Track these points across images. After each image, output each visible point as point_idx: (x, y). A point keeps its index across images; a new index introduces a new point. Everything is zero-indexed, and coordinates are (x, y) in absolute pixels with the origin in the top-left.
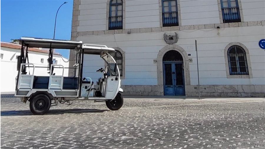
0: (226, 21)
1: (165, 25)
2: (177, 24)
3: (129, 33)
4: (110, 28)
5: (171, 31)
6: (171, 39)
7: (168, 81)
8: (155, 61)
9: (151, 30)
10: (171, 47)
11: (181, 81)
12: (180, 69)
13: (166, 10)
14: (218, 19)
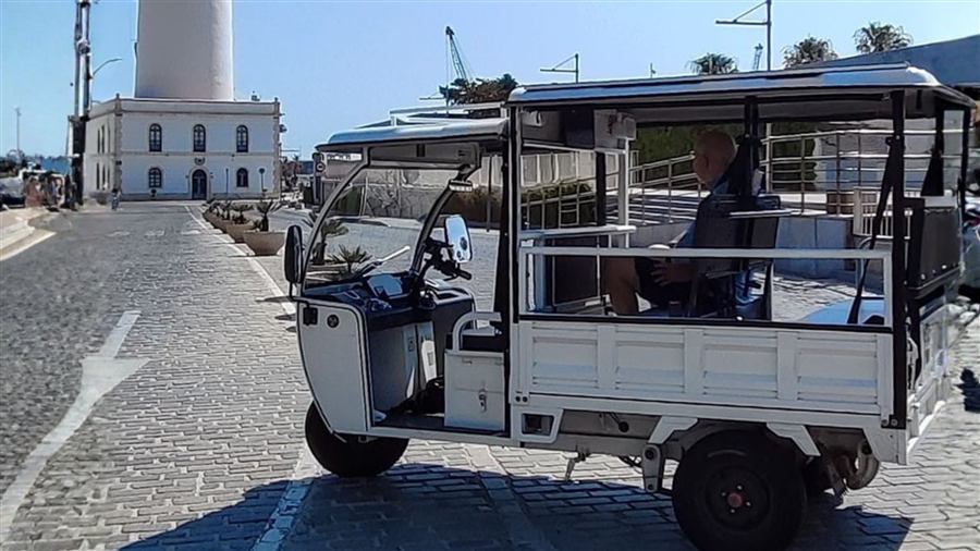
0: (239, 151)
1: (195, 150)
2: (204, 150)
3: (167, 155)
4: (151, 150)
5: (199, 156)
6: (200, 162)
7: (195, 190)
8: (187, 177)
9: (185, 154)
10: (199, 167)
11: (204, 190)
12: (204, 181)
13: (197, 139)
14: (234, 150)
